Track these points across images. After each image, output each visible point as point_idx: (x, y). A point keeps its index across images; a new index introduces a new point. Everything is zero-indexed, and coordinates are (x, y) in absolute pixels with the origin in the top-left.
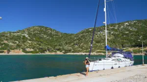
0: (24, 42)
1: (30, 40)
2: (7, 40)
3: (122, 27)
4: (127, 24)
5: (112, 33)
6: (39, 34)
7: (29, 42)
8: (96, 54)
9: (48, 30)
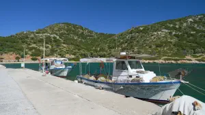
0: (58, 46)
1: (64, 43)
2: (35, 43)
3: (185, 24)
4: (191, 20)
5: (174, 33)
6: (68, 34)
7: (64, 45)
8: (164, 62)
9: (78, 28)
